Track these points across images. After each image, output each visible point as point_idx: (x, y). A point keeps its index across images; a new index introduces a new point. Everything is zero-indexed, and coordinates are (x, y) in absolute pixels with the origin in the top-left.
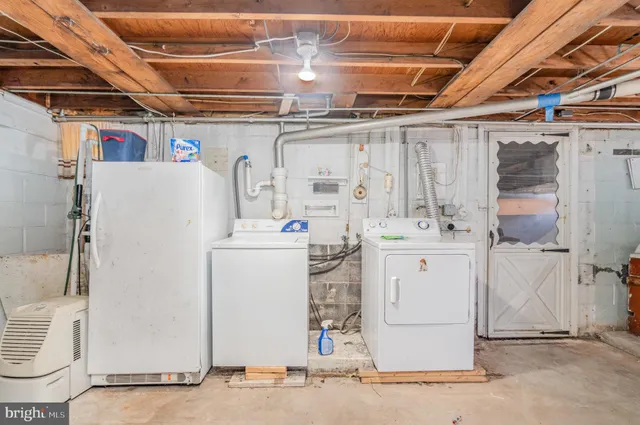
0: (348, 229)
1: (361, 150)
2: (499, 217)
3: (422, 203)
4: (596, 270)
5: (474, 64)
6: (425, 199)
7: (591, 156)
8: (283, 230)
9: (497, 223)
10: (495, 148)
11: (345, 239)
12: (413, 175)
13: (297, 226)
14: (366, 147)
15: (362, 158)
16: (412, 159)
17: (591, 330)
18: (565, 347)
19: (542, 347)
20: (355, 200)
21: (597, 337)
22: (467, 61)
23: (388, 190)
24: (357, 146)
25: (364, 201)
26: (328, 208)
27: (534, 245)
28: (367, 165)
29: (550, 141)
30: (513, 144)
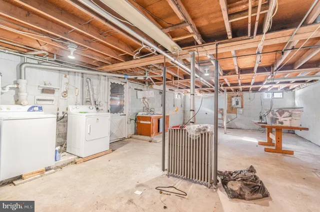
0: (58, 110)
1: (65, 77)
2: (110, 105)
3: (89, 100)
4: (131, 120)
5: (114, 65)
6: (90, 99)
7: (130, 90)
8: (29, 110)
9: (110, 107)
10: (110, 84)
11: (58, 114)
12: (86, 89)
13: (37, 109)
14: (68, 76)
15: (65, 80)
16: (85, 83)
17: (129, 136)
18: (125, 141)
19: (120, 142)
20: (62, 98)
21: (131, 137)
22: (113, 64)
23: (77, 94)
24: (64, 75)
25: (66, 98)
26: (50, 100)
27: (119, 114)
28: (67, 84)
29: (123, 84)
30: (114, 83)
